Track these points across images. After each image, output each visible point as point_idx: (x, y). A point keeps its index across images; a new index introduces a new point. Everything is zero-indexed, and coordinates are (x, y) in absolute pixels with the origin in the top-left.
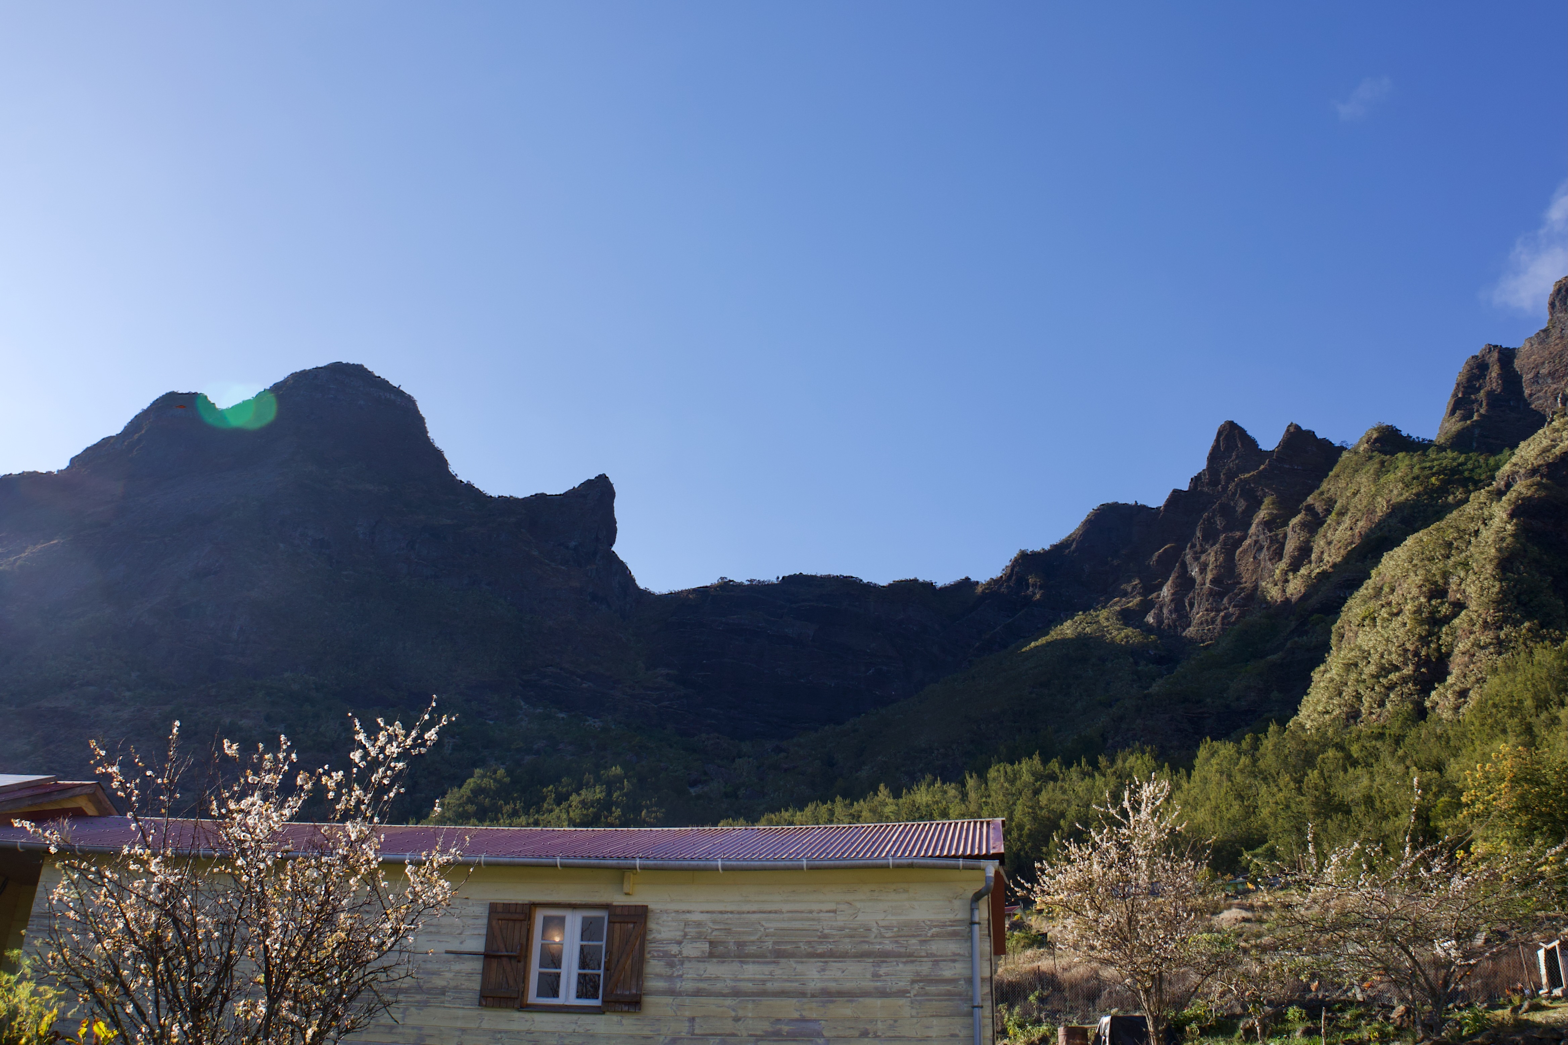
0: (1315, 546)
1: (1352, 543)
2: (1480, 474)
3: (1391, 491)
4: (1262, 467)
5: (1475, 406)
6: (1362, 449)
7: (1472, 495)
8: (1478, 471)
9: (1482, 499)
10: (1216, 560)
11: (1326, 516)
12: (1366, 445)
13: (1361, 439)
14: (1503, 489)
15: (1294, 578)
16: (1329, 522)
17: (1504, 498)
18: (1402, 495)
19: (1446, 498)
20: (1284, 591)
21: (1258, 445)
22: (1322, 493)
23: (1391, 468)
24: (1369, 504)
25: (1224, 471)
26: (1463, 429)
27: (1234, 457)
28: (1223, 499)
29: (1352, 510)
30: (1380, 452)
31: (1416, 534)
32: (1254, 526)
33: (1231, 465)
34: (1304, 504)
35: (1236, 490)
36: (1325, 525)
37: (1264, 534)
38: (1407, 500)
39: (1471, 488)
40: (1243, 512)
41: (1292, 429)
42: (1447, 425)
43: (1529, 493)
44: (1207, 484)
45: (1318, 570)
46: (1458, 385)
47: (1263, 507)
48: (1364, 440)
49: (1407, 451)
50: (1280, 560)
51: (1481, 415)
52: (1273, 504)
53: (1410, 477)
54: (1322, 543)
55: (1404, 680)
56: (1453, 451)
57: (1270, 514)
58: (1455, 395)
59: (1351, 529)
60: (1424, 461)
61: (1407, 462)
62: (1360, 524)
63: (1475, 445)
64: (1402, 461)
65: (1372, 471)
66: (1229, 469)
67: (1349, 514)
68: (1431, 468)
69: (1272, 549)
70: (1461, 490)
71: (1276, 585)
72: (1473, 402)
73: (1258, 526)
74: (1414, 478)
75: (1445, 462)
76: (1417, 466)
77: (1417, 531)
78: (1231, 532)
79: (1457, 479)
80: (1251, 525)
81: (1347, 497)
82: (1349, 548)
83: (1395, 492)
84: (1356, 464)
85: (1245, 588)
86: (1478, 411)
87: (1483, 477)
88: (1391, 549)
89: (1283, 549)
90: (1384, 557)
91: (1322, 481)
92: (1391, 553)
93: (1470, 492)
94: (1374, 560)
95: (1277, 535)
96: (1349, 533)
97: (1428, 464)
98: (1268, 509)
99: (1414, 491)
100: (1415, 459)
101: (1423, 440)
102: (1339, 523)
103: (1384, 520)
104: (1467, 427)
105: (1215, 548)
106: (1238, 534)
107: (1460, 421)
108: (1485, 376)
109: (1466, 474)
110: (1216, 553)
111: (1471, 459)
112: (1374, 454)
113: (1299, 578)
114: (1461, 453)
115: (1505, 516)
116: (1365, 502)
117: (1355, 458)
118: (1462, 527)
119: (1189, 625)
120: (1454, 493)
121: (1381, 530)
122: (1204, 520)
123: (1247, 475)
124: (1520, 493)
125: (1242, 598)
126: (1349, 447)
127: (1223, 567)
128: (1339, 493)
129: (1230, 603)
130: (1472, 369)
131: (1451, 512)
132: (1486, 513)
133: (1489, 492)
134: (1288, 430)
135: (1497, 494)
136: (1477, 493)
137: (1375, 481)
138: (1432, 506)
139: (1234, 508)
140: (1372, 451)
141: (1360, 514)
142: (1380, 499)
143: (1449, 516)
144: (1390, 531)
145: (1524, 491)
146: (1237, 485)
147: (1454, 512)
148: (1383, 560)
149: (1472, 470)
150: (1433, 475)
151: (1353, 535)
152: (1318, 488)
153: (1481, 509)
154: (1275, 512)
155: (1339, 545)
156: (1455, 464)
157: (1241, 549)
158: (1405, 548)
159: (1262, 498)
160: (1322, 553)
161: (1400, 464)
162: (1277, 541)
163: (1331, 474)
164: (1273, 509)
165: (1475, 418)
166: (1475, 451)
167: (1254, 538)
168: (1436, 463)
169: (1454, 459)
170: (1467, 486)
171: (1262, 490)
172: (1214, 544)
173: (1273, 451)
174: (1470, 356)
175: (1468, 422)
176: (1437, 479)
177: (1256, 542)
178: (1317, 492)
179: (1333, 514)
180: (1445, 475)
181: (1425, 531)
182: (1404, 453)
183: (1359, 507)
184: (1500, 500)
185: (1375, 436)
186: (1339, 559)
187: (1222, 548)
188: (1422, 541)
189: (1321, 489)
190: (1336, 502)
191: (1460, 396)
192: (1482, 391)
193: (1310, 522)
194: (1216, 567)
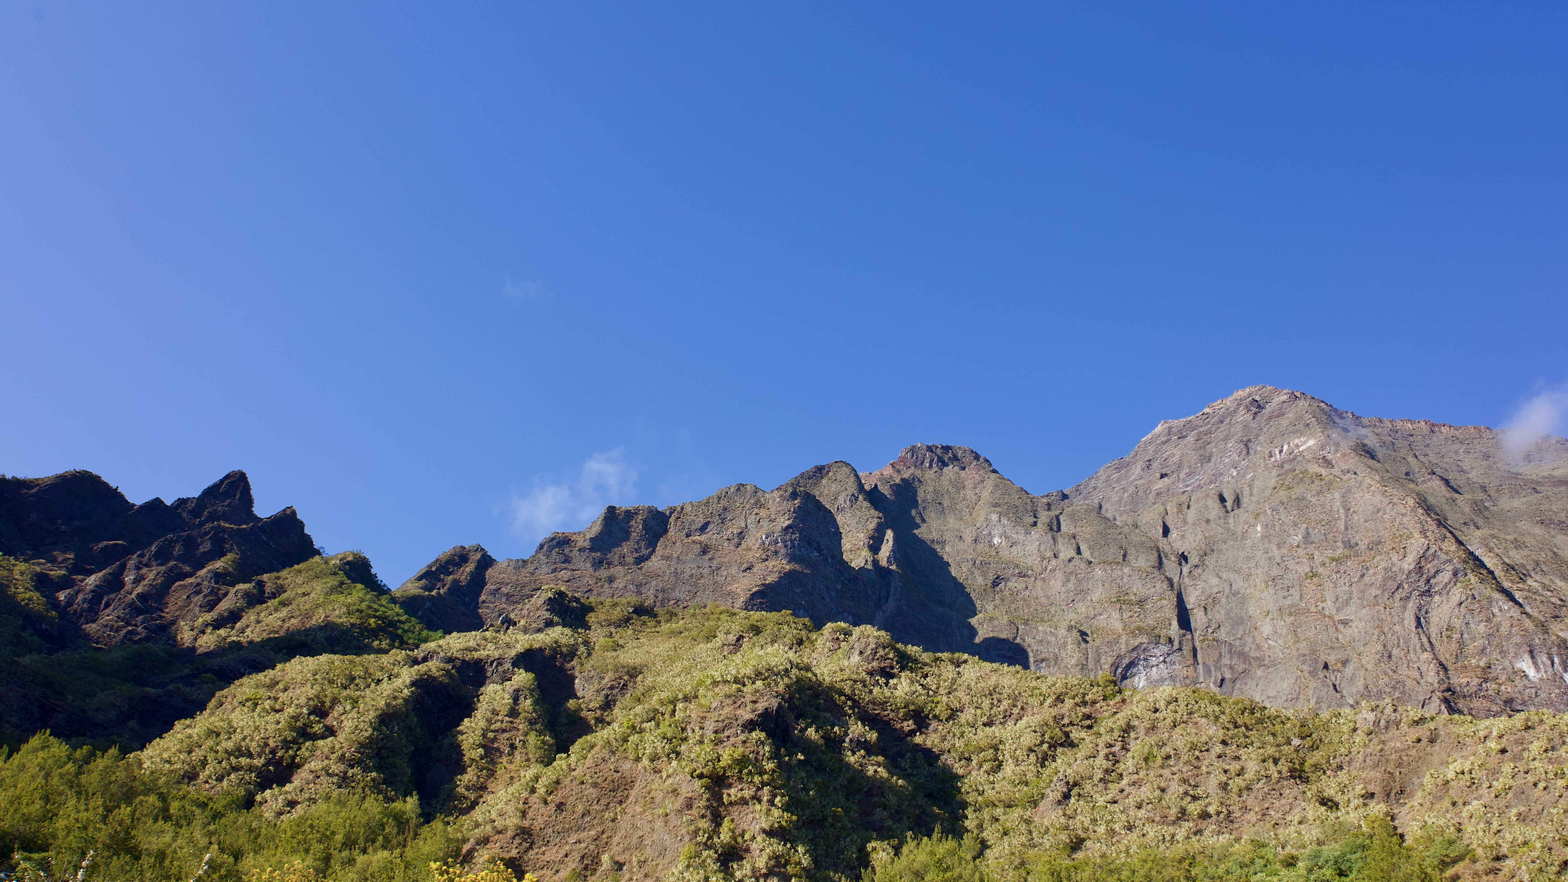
0: (245, 617)
1: (277, 632)
2: (410, 638)
3: (334, 610)
4: (244, 526)
5: (439, 585)
6: (333, 562)
7: (394, 650)
8: (410, 634)
9: (399, 658)
10: (154, 580)
11: (269, 598)
12: (338, 562)
13: (336, 555)
14: (420, 659)
15: (211, 633)
16: (269, 604)
17: (416, 667)
18: (340, 617)
19: (373, 641)
20: (196, 639)
21: (252, 507)
22: (278, 578)
23: (346, 592)
24: (311, 610)
25: (210, 510)
26: (419, 596)
27: (226, 503)
28: (194, 532)
29: (294, 606)
30: (345, 573)
31: (332, 656)
32: (205, 570)
33: (220, 508)
34: (259, 578)
35: (210, 532)
36: (264, 605)
37: (210, 582)
38: (342, 623)
39: (396, 644)
40: (204, 553)
41: (288, 512)
42: (410, 585)
43: (437, 674)
44: (189, 511)
45: (235, 639)
46: (437, 560)
47: (223, 559)
48: (340, 556)
49: (366, 587)
50: (209, 611)
51: (439, 594)
52: (233, 562)
53: (355, 608)
54: (253, 618)
55: (251, 769)
56: (401, 608)
57: (225, 569)
58: (430, 566)
59: (283, 621)
60: (374, 602)
61: (361, 595)
62: (293, 621)
63: (420, 613)
64: (358, 592)
65: (329, 585)
66: (216, 510)
67: (290, 608)
68: (376, 610)
69: (208, 598)
70: (388, 641)
71: (192, 630)
72: (440, 580)
73: (209, 571)
74: (358, 610)
75: (389, 613)
76: (366, 603)
77: (335, 653)
78: (183, 563)
79: (391, 632)
80: (204, 567)
81: (297, 594)
82: (272, 635)
83: (337, 612)
84: (321, 572)
85: (164, 617)
86: (439, 589)
87: (411, 641)
88: (305, 656)
89: (217, 604)
90: (295, 659)
91: (284, 567)
92: (303, 659)
93: (394, 647)
94: (286, 657)
95: (219, 589)
96: (280, 623)
97: (376, 606)
98: (227, 563)
99: (352, 621)
100: (368, 596)
101: (385, 585)
102: (276, 610)
103: (314, 630)
104: (423, 596)
105: (160, 568)
106: (187, 569)
107: (421, 588)
108: (461, 566)
109: (400, 632)
110: (158, 573)
111: (410, 622)
112: (340, 572)
113: (215, 636)
114: (406, 613)
115: (408, 681)
116: (308, 606)
117: (323, 566)
118: (371, 671)
119: (94, 621)
120: (381, 641)
121: (307, 635)
122: (166, 540)
123: (227, 525)
124: (430, 670)
125: (156, 625)
126: (324, 555)
127: (157, 589)
128: (292, 586)
129: (142, 623)
130: (455, 555)
131: (369, 654)
132: (396, 670)
133: (408, 655)
134: (285, 510)
135: (413, 661)
136: (398, 651)
137: (327, 594)
138: (358, 641)
139: (199, 545)
140: (340, 570)
141: (298, 613)
142: (321, 611)
143: (366, 656)
144: (313, 641)
145: (434, 670)
146: (213, 528)
147: (372, 656)
148: (292, 661)
149: (405, 631)
150: (375, 617)
151: (281, 627)
152: (278, 571)
153: (394, 665)
154: (230, 569)
155: (266, 628)
156: (396, 618)
157: (181, 583)
158: (317, 661)
159: (227, 551)
160: (248, 626)
161: (354, 593)
162: (217, 594)
163: (296, 566)
164: (230, 565)
165: (434, 593)
166: (417, 618)
167: (199, 580)
168: (382, 608)
169: (398, 614)
170: (394, 641)
171: (232, 545)
172: (161, 565)
173: (262, 519)
174: (460, 545)
175: (427, 593)
176: (375, 622)
177: (199, 584)
178: (275, 574)
179: (277, 600)
180: (384, 622)
181: (341, 657)
182: (363, 586)
183: (301, 607)
184: (411, 666)
185: (350, 558)
186: (259, 640)
187: (165, 572)
188: (333, 663)
189: (280, 574)
190: (285, 592)
191: (433, 569)
192: (451, 576)
193: (254, 595)
194: (151, 585)
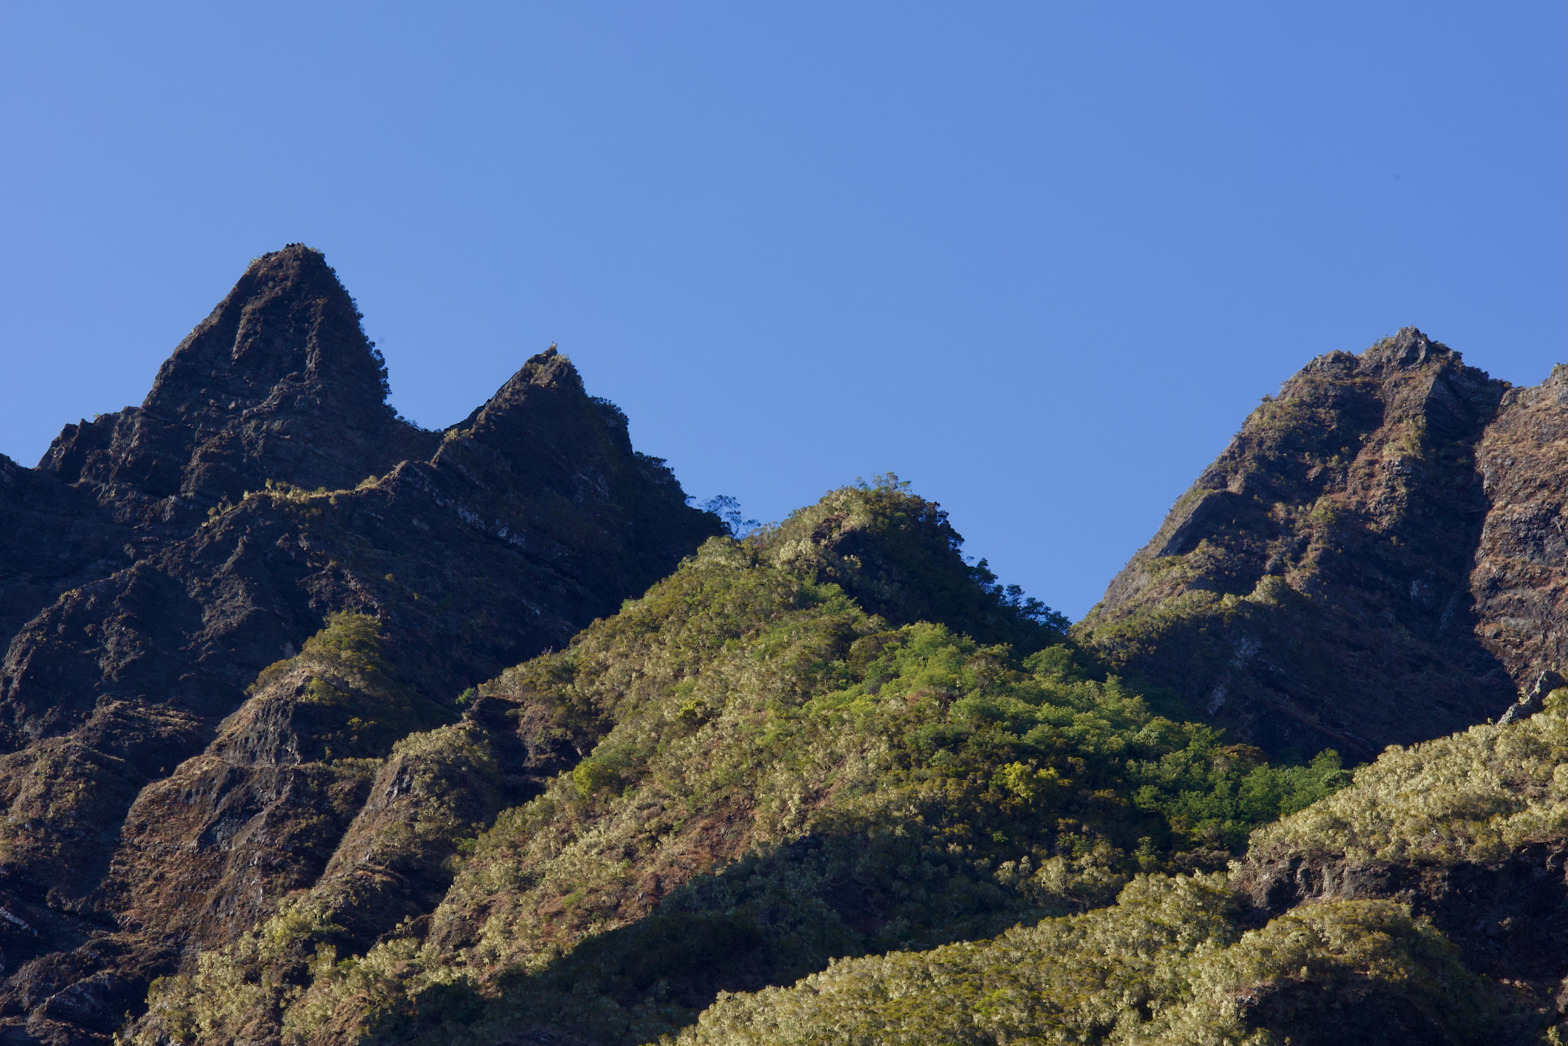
0: (465, 876)
1: (613, 910)
2: (1195, 818)
3: (837, 760)
4: (370, 483)
5: (1275, 550)
6: (786, 553)
7: (1138, 882)
8: (1194, 800)
9: (1167, 913)
10: (46, 797)
11: (549, 770)
12: (806, 546)
13: (796, 516)
14: (1260, 901)
15: (334, 976)
16: (552, 795)
17: (1249, 936)
18: (872, 788)
19: (1036, 864)
20: (276, 1014)
21: (383, 390)
22: (567, 673)
23: (869, 671)
24: (735, 780)
25: (211, 445)
26: (1197, 621)
27: (270, 402)
28: (166, 554)
29: (660, 781)
30: (849, 590)
31: (869, 962)
32: (250, 709)
33: (249, 430)
34: (483, 691)
35: (230, 541)
36: (532, 806)
37: (279, 755)
38: (884, 815)
39: (1143, 857)
40: (228, 637)
41: (543, 377)
42: (1144, 580)
43: (1351, 952)
44: (124, 474)
45: (439, 976)
46: (1243, 442)
47: (313, 646)
48: (809, 521)
49: (955, 628)
50: (307, 882)
51: (1283, 592)
52: (359, 646)
53: (926, 731)
54: (495, 871)
56: (1127, 688)
57: (336, 685)
58: (1219, 477)
59: (630, 853)
60: (1005, 689)
61: (938, 668)
62: (670, 846)
63: (1219, 697)
64: (923, 659)
65: (790, 656)
66: (235, 441)
67: (644, 794)
68: (1020, 725)
69: (289, 827)
70: (1101, 849)
71: (252, 978)
72: (1273, 530)
73: (266, 712)
74: (940, 741)
75: (1081, 722)
76: (971, 700)
77: (879, 949)
78: (150, 700)
79: (1105, 806)
80: (241, 699)
81: (660, 725)
82: (594, 929)
83: (851, 769)
84: (742, 607)
85: (123, 949)
86: (1278, 570)
87: (1203, 830)
88: (753, 989)
89: (333, 843)
90: (715, 1010)
91: (584, 624)
92: (748, 1001)
93: (1133, 869)
94: (674, 1009)
95: (329, 778)
96: (616, 868)
97: (1016, 706)
98: (334, 660)
99: (924, 791)
100: (973, 670)
101: (1034, 606)
102: (588, 816)
103: (769, 866)
104: (1217, 619)
105: (58, 744)
106: (176, 719)
107: (1199, 583)
108: (1356, 447)
109: (1145, 795)
110: (57, 768)
111: (1184, 744)
112: (824, 590)
113: (354, 981)
114: (1155, 708)
115: (1227, 1008)
116: (719, 769)
117: (748, 580)
118: (1055, 993)
120: (1067, 852)
121: (743, 897)
122: (56, 617)
123: (297, 495)
124: (1316, 940)
125: (98, 989)
126: (741, 531)
127: (66, 835)
128: (631, 697)
129: (38, 993)
130: (1318, 401)
131: (1031, 923)
132: (1163, 971)
133: (1202, 892)
134: (526, 374)
135: (1229, 915)
136: (1155, 883)
137: (788, 698)
138: (973, 874)
139: (200, 610)
140: (822, 578)
141: (683, 807)
142: (780, 777)
143: (1018, 933)
144: (773, 917)
145: (1334, 936)
146: (240, 521)
147: (1044, 926)
148: (704, 1019)
149: (1172, 790)
150: (1021, 753)
151: (627, 883)
152: (559, 646)
153: (1151, 948)
154: (355, 682)
155: (563, 901)
156: (1116, 742)
157: (164, 785)
158: (809, 1001)
159: (323, 607)
160: (483, 911)
161: (908, 667)
162: (321, 802)
163: (630, 607)
164: (350, 665)
165: (1259, 594)
166: (1211, 721)
167: (233, 758)
168: (1046, 710)
169: (1119, 723)
170: (1130, 846)
171: (337, 575)
172: (61, 727)
173: (438, 436)
174: (1331, 354)
175: (1228, 600)
176: (1027, 778)
177: (236, 777)
178: (549, 660)
179: (581, 770)
180: (1065, 770)
181: (910, 959)
182: (939, 630)
183: (692, 778)
184: (1230, 939)
185: (855, 521)
186: (538, 961)
187: (85, 757)
188: (880, 992)
189: (568, 656)
190: (607, 727)
191: (1235, 486)
192: (1322, 502)
193: (478, 771)
194: (36, 823)
